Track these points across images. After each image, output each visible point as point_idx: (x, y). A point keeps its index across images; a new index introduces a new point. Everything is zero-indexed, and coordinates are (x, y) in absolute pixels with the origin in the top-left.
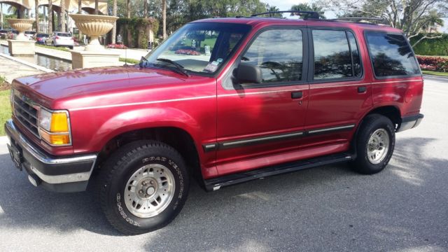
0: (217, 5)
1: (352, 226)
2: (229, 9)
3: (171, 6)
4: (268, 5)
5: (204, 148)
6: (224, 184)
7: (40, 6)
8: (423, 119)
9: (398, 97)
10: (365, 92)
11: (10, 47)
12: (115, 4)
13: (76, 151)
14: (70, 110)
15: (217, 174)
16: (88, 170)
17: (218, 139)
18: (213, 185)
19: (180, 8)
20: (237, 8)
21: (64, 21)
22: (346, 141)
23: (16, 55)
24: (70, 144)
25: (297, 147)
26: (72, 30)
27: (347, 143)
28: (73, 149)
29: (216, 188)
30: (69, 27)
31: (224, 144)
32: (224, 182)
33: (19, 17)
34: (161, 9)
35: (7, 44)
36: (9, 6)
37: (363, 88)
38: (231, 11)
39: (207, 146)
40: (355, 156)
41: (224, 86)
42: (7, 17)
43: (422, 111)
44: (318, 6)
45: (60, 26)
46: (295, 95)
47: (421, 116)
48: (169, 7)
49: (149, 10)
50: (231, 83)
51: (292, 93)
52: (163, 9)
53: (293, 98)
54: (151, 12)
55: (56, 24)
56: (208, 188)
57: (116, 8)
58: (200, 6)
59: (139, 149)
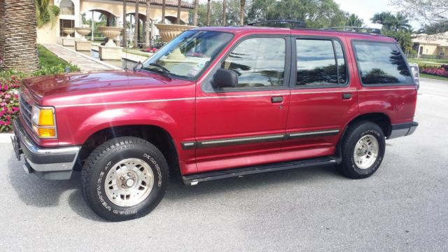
0: (295, 14)
1: (407, 232)
2: (307, 18)
3: (249, 15)
4: (348, 14)
5: (182, 145)
6: (201, 180)
7: (128, 15)
8: (418, 127)
9: (388, 105)
10: (351, 99)
11: (100, 52)
12: (196, 13)
13: (61, 143)
14: (56, 107)
15: (196, 170)
16: (72, 161)
17: (197, 138)
18: (191, 180)
19: (258, 17)
20: (315, 16)
21: (148, 29)
22: (332, 146)
23: (105, 60)
24: (56, 137)
25: (279, 149)
26: (155, 38)
27: (333, 147)
28: (58, 141)
29: (194, 183)
30: (153, 35)
31: (203, 143)
32: (202, 178)
33: (108, 25)
34: (239, 18)
35: (98, 49)
36: (100, 14)
37: (348, 96)
38: (310, 20)
39: (186, 144)
40: (340, 160)
41: (203, 89)
42: (97, 24)
43: (415, 119)
44: (404, 15)
45: (145, 33)
46: (275, 99)
47: (416, 125)
48: (246, 15)
49: (227, 19)
50: (210, 87)
51: (272, 98)
52: (241, 18)
53: (273, 102)
54: (229, 21)
55: (141, 31)
56: (186, 183)
57: (196, 17)
58: (278, 15)
59: (117, 145)
